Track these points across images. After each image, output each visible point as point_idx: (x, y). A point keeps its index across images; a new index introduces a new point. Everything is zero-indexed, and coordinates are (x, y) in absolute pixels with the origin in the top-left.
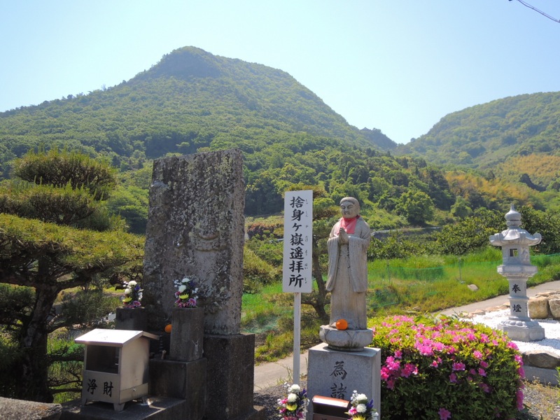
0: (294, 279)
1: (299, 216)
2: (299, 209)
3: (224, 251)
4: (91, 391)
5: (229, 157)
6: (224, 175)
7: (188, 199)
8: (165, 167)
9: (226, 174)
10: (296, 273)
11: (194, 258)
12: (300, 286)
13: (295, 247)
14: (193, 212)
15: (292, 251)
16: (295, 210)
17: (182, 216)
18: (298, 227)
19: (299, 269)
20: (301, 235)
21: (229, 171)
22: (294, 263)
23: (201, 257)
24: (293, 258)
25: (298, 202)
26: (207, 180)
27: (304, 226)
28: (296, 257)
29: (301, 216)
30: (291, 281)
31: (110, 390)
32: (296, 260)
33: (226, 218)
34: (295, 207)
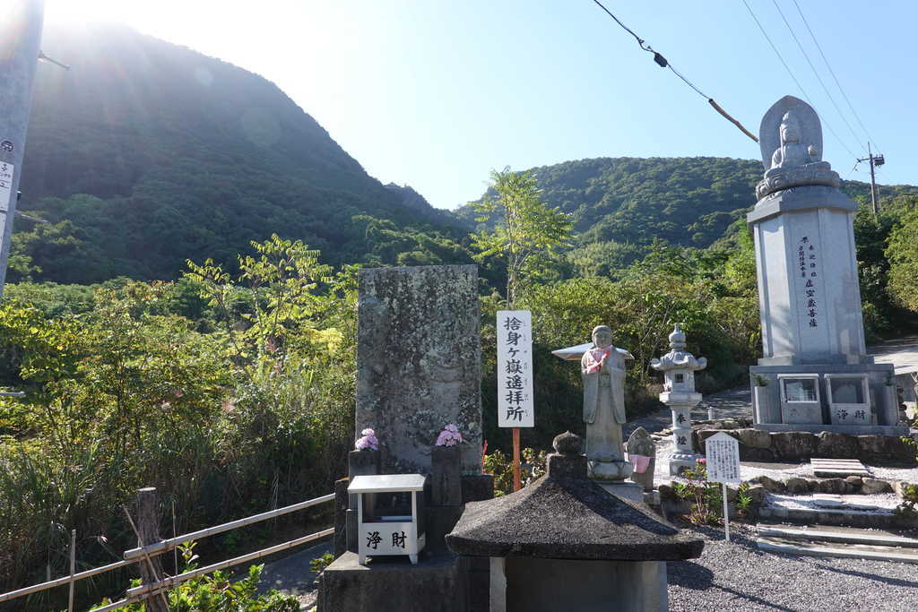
0: (513, 411)
1: (516, 339)
2: (515, 331)
3: (470, 382)
4: (372, 545)
5: (467, 274)
6: (463, 295)
7: (416, 320)
8: (377, 279)
9: (466, 294)
10: (514, 405)
11: (429, 390)
12: (520, 419)
13: (512, 375)
14: (425, 336)
15: (508, 380)
16: (511, 333)
17: (409, 341)
18: (515, 352)
19: (518, 401)
20: (519, 362)
21: (469, 290)
22: (511, 394)
23: (439, 388)
24: (510, 387)
25: (515, 323)
26: (440, 299)
27: (522, 351)
28: (514, 387)
29: (518, 340)
30: (509, 415)
31: (403, 541)
32: (514, 391)
33: (470, 344)
34: (510, 329)
